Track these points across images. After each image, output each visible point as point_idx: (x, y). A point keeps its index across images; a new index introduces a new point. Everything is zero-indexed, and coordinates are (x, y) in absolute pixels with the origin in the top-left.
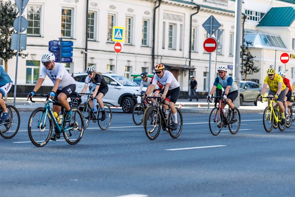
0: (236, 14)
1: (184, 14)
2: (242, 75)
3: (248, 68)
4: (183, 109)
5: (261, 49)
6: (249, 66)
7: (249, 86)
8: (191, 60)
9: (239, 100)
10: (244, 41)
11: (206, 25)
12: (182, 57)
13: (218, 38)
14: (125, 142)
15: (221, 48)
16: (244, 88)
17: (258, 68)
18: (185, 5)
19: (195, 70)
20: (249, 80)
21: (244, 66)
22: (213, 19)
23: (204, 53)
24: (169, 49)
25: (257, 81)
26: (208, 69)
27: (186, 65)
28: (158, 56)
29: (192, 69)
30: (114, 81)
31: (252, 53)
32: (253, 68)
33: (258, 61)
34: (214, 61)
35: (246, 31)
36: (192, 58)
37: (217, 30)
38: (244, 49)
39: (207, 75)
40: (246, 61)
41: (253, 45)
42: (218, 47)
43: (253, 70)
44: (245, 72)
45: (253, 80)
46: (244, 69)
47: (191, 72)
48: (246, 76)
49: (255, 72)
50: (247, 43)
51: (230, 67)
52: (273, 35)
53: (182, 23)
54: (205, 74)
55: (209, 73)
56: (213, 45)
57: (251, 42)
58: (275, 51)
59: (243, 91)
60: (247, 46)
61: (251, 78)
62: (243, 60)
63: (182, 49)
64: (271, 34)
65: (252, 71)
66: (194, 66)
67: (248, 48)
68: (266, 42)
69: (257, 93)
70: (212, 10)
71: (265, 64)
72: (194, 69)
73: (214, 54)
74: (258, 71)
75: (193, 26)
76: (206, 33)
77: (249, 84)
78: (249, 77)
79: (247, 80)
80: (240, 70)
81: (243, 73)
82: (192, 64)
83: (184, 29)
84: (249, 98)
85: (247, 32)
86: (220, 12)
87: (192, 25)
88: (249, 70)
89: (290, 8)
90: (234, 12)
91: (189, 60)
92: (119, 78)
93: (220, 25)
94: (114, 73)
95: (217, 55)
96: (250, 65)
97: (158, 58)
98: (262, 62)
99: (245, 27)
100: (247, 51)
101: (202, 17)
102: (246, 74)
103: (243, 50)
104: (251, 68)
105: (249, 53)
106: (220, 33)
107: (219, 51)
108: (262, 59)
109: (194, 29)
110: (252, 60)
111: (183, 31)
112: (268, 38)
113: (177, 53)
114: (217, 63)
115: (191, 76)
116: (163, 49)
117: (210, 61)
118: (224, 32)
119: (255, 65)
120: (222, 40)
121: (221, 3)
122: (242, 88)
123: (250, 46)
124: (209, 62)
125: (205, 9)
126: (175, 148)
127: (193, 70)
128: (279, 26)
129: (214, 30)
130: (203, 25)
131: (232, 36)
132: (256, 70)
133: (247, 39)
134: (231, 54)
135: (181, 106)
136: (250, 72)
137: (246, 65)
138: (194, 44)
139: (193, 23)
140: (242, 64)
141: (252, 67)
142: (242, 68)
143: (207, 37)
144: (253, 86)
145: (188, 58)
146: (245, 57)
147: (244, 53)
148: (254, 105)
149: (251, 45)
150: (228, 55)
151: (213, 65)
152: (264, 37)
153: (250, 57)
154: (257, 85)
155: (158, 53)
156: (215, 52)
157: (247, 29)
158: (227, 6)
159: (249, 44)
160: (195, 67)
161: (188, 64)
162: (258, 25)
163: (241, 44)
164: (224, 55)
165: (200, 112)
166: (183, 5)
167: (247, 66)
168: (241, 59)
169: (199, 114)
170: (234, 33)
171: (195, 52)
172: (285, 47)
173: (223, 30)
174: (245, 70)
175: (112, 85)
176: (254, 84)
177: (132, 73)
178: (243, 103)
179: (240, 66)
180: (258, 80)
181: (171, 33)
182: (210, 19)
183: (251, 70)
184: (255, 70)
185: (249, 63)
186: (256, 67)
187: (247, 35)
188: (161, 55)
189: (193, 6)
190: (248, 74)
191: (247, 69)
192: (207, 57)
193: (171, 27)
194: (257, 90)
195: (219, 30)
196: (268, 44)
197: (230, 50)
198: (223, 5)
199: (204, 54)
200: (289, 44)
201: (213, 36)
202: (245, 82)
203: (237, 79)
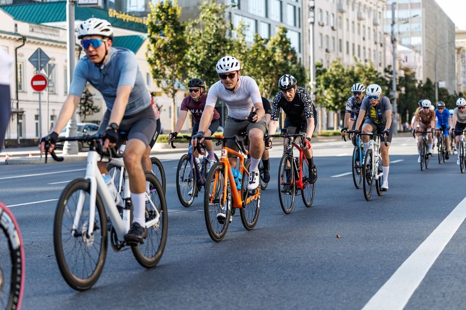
0: (68, 46)
1: (8, 47)
2: (81, 116)
3: (87, 108)
4: (10, 161)
6: (89, 106)
7: (89, 129)
8: (19, 102)
11: (33, 60)
13: (50, 73)
15: (53, 86)
16: (83, 131)
17: (99, 108)
18: (8, 36)
19: (25, 113)
20: (89, 122)
21: (83, 105)
22: (40, 52)
23: (34, 93)
29: (21, 112)
32: (93, 107)
34: (45, 102)
36: (19, 98)
37: (47, 65)
39: (39, 117)
40: (84, 100)
42: (50, 85)
43: (93, 109)
44: (84, 113)
45: (93, 122)
46: (83, 110)
47: (19, 116)
48: (85, 117)
49: (95, 112)
54: (37, 117)
55: (41, 115)
56: (42, 83)
61: (91, 120)
66: (22, 109)
70: (41, 42)
72: (23, 112)
73: (45, 92)
74: (98, 111)
75: (19, 62)
76: (35, 69)
77: (89, 127)
78: (89, 118)
79: (86, 122)
80: (78, 110)
81: (82, 114)
82: (20, 107)
86: (50, 43)
87: (18, 60)
88: (88, 110)
89: (136, 36)
90: (65, 43)
91: (17, 101)
93: (49, 59)
95: (48, 94)
101: (29, 50)
102: (85, 115)
104: (91, 108)
106: (51, 68)
107: (51, 89)
109: (20, 65)
110: (92, 98)
114: (49, 104)
115: (20, 121)
117: (40, 101)
119: (95, 104)
120: (55, 75)
121: (51, 33)
124: (38, 103)
125: (32, 40)
127: (21, 114)
129: (42, 65)
130: (29, 60)
131: (65, 71)
135: (8, 156)
136: (90, 112)
137: (84, 104)
138: (21, 82)
139: (18, 57)
142: (80, 109)
143: (37, 73)
145: (15, 100)
150: (64, 93)
151: (44, 107)
153: (88, 95)
156: (46, 90)
158: (58, 36)
160: (24, 110)
161: (15, 106)
164: (57, 94)
165: (31, 162)
166: (5, 37)
167: (86, 106)
169: (29, 165)
170: (66, 67)
171: (23, 92)
173: (54, 65)
176: (95, 126)
178: (84, 149)
182: (37, 53)
183: (90, 110)
184: (95, 110)
185: (88, 102)
186: (96, 106)
189: (18, 37)
190: (87, 115)
191: (85, 109)
192: (36, 97)
195: (49, 65)
197: (65, 88)
198: (54, 35)
201: (43, 72)
202: (84, 124)
203: (74, 121)
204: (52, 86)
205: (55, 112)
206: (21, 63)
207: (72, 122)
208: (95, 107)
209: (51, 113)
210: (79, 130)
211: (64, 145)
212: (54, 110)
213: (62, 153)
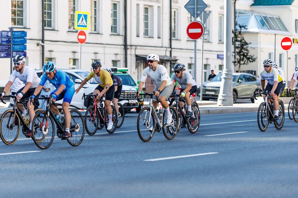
2: (235, 65)
3: (242, 57)
5: (257, 33)
6: (244, 55)
7: (244, 79)
8: (173, 50)
9: (233, 96)
10: (236, 24)
11: (189, 7)
12: (161, 46)
13: (205, 22)
14: (94, 153)
15: (208, 34)
16: (238, 82)
17: (254, 57)
19: (178, 61)
20: (244, 72)
21: (237, 54)
24: (144, 37)
25: (253, 73)
26: (193, 60)
27: (166, 56)
28: (131, 46)
30: (77, 78)
31: (247, 39)
32: (248, 57)
33: (254, 48)
34: (201, 50)
35: (238, 12)
36: (173, 47)
37: (203, 12)
38: (237, 34)
39: (193, 67)
40: (239, 49)
41: (247, 29)
42: (205, 33)
43: (248, 59)
44: (239, 62)
45: (249, 72)
46: (237, 59)
47: (172, 65)
48: (240, 67)
49: (251, 62)
50: (240, 27)
51: (220, 56)
52: (272, 17)
53: (160, 5)
54: (190, 65)
55: (195, 64)
56: (198, 31)
57: (244, 25)
58: (275, 35)
59: (237, 85)
60: (240, 31)
61: (245, 70)
62: (236, 48)
63: (161, 37)
64: (269, 15)
65: (247, 61)
66: (175, 57)
67: (241, 33)
68: (263, 24)
69: (254, 87)
71: (263, 51)
72: (176, 60)
73: (199, 41)
74: (254, 60)
76: (189, 15)
77: (244, 76)
78: (244, 67)
79: (241, 72)
80: (232, 59)
81: (236, 64)
82: (174, 54)
83: (163, 12)
84: (244, 93)
85: (240, 13)
87: (172, 7)
88: (243, 60)
91: (170, 49)
92: (84, 74)
93: (206, 6)
94: (78, 68)
95: (203, 42)
96: (244, 53)
97: (131, 49)
98: (258, 49)
99: (237, 8)
100: (240, 36)
102: (240, 64)
103: (235, 35)
104: (246, 57)
105: (242, 39)
106: (207, 15)
107: (206, 37)
108: (259, 46)
109: (175, 12)
110: (247, 47)
111: (161, 15)
112: (265, 19)
113: (155, 42)
114: (204, 52)
116: (138, 38)
117: (195, 50)
118: (211, 14)
119: (251, 53)
120: (209, 23)
122: (235, 81)
123: (243, 30)
124: (194, 51)
126: (156, 158)
127: (174, 62)
128: (278, 4)
129: (199, 12)
130: (186, 6)
131: (221, 18)
132: (252, 59)
133: (240, 22)
134: (220, 41)
136: (245, 62)
137: (239, 53)
138: (175, 30)
139: (173, 4)
140: (234, 52)
141: (247, 55)
142: (235, 58)
143: (191, 20)
144: (249, 79)
145: (169, 48)
146: (237, 44)
147: (237, 39)
148: (251, 102)
149: (245, 28)
150: (218, 42)
151: (199, 55)
152: (260, 18)
153: (244, 44)
154: (253, 78)
155: (131, 42)
156: (201, 38)
157: (239, 10)
159: (242, 28)
160: (177, 58)
161: (168, 54)
162: (253, 5)
163: (232, 28)
164: (211, 43)
167: (241, 55)
168: (234, 46)
170: (223, 15)
171: (177, 40)
172: (286, 30)
173: (210, 12)
174: (239, 60)
175: (77, 83)
176: (250, 76)
178: (238, 100)
179: (232, 55)
180: (255, 72)
181: (146, 18)
183: (245, 59)
184: (250, 60)
185: (243, 50)
186: (252, 55)
187: (240, 17)
188: (135, 45)
190: (242, 64)
191: (240, 58)
192: (191, 45)
193: (146, 9)
194: (254, 84)
195: (205, 12)
196: (265, 27)
197: (219, 36)
199: (188, 42)
200: (291, 26)
201: (198, 19)
202: (239, 74)
203: (229, 71)
204: (206, 34)
205: (209, 60)
206: (175, 10)
207: (227, 71)
208: (250, 56)
209: (205, 62)
210: (234, 80)
211: (219, 95)
212: (207, 59)
213: (216, 104)
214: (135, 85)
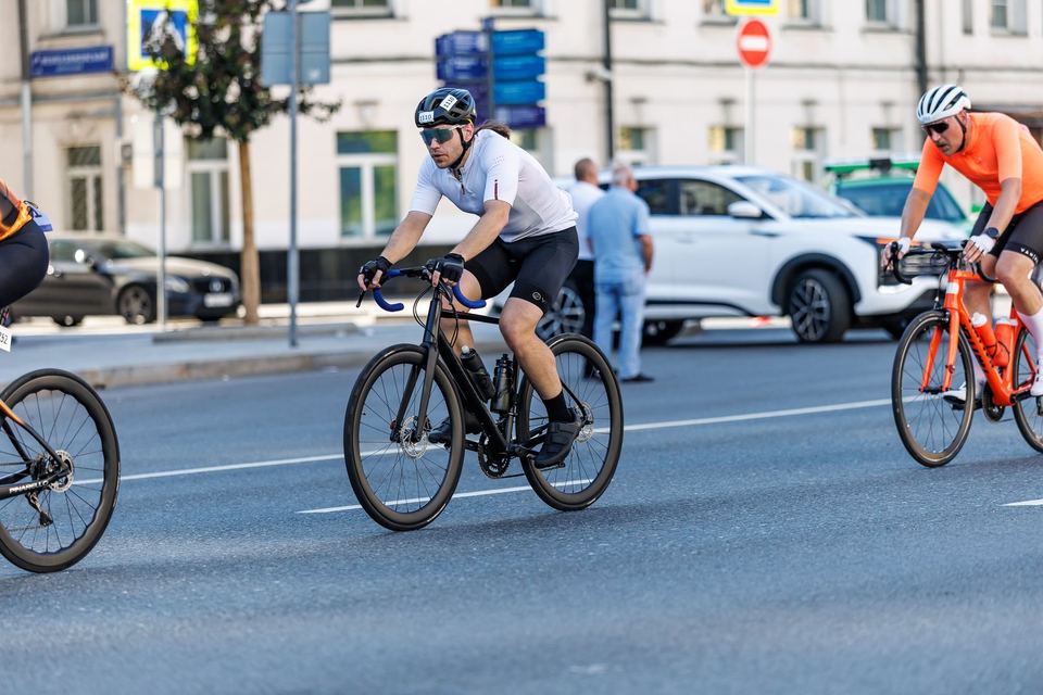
14: (812, 481)
24: (994, 35)
28: (943, 69)
30: (743, 199)
92: (766, 185)
94: (742, 161)
116: (967, 39)
155: (942, 53)
175: (738, 217)
177: (825, 155)
188: (959, 65)
214: (963, 217)
